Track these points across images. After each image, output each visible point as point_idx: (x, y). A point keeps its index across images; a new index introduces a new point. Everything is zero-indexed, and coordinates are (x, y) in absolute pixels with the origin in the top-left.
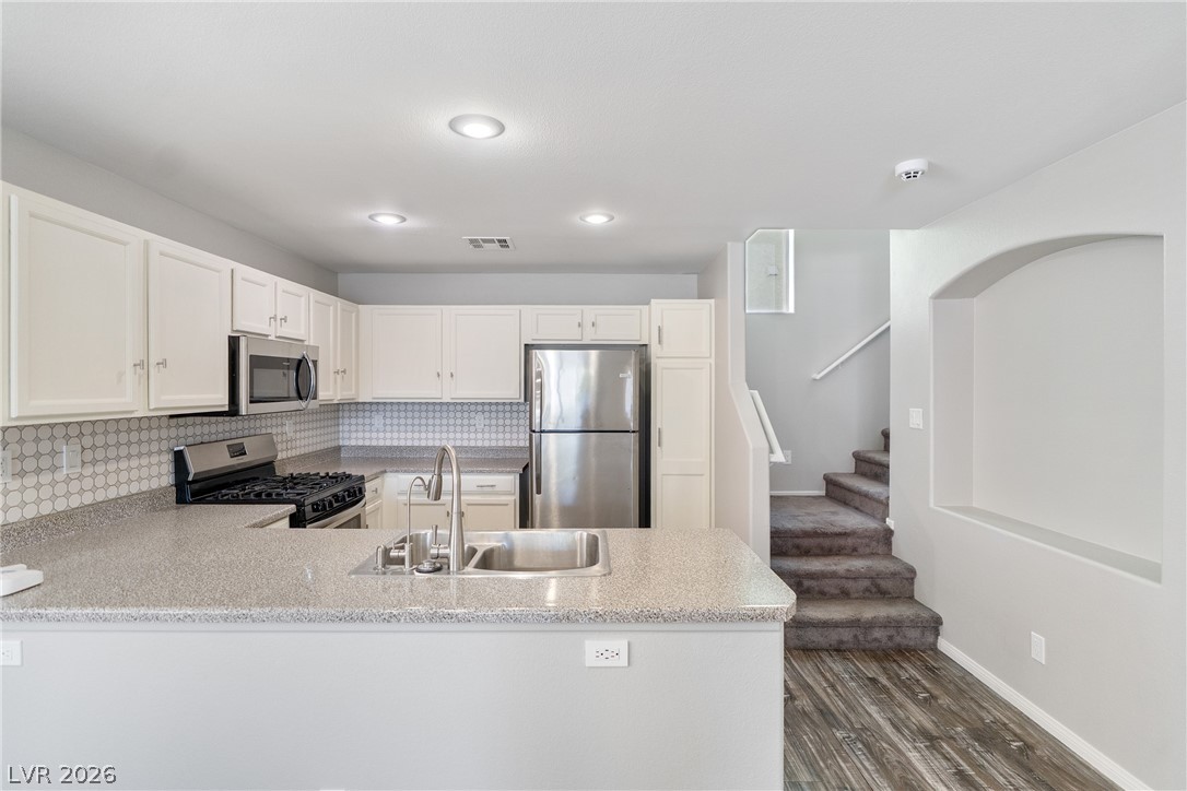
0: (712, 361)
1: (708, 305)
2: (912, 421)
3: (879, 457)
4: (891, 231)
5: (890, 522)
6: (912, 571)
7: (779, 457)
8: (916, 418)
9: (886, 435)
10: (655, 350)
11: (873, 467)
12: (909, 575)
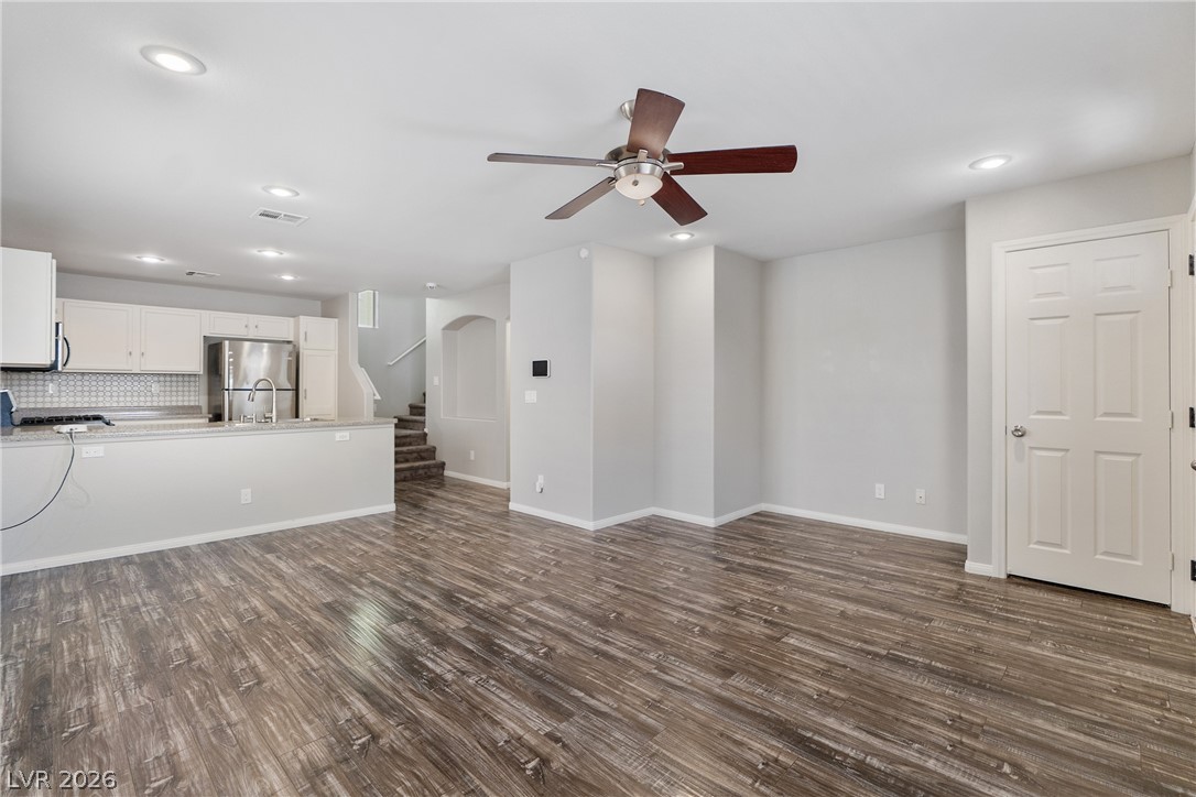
0: (337, 352)
1: (333, 323)
2: (435, 382)
3: (421, 405)
4: (428, 300)
5: (426, 430)
6: (435, 448)
7: (378, 397)
8: (436, 381)
9: (424, 395)
10: (302, 344)
11: (418, 410)
12: (433, 450)
